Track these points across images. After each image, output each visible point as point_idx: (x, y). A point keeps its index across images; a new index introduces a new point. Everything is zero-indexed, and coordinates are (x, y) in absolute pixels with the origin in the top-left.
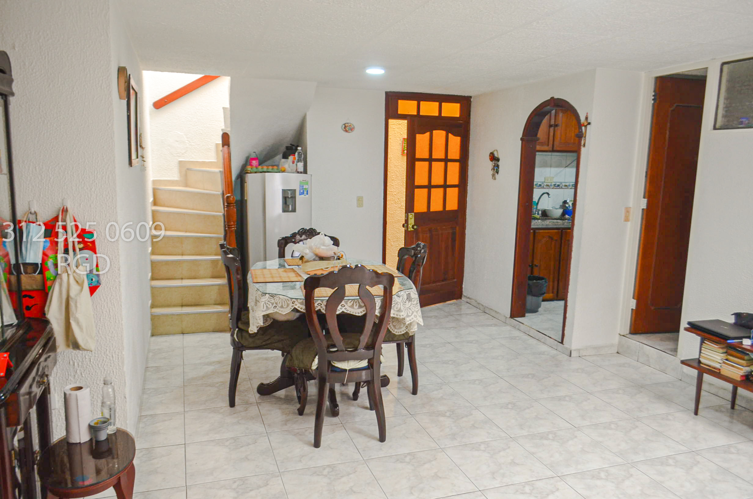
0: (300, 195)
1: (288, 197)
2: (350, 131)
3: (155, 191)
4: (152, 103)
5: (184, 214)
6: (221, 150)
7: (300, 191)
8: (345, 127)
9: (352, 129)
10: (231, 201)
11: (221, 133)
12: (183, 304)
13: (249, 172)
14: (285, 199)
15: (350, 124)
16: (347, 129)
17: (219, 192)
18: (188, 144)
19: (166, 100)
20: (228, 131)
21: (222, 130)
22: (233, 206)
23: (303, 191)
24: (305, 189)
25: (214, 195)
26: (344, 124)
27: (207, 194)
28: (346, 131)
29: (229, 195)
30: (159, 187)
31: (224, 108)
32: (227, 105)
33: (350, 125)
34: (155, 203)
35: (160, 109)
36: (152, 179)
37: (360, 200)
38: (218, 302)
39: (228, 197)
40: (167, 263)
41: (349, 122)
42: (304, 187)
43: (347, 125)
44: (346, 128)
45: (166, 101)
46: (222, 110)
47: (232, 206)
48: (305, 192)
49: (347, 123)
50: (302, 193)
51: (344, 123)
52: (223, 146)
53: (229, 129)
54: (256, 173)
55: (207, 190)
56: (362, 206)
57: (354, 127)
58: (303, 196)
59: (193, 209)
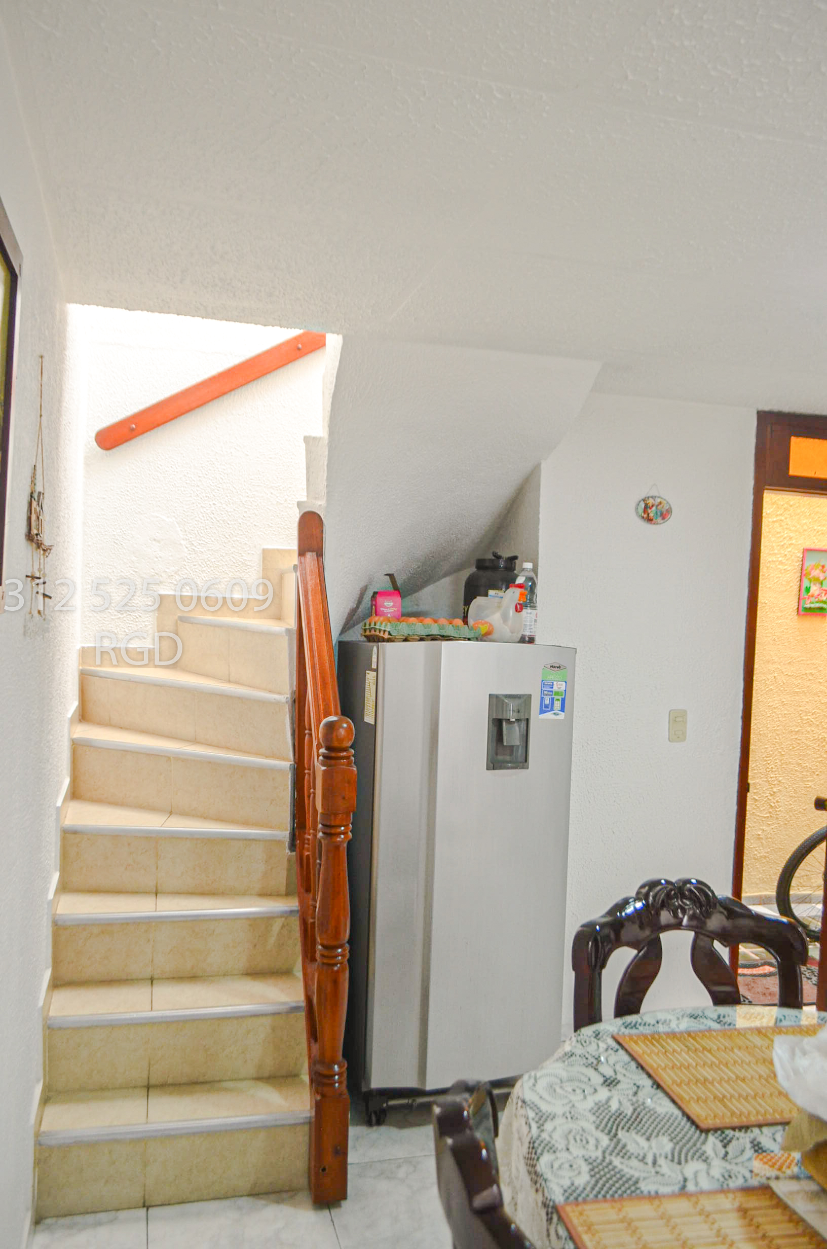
0: (542, 712)
1: (508, 721)
2: (659, 520)
3: (84, 678)
4: (93, 435)
5: (167, 758)
6: (295, 567)
7: (542, 699)
8: (646, 507)
9: (664, 515)
10: (341, 741)
11: (296, 516)
12: (152, 1082)
13: (386, 636)
14: (498, 725)
15: (658, 500)
16: (651, 515)
17: (280, 693)
18: (186, 550)
19: (134, 426)
20: (319, 505)
21: (299, 504)
22: (348, 758)
23: (553, 699)
24: (557, 693)
25: (262, 703)
26: (644, 500)
27: (241, 699)
28: (649, 520)
29: (333, 718)
30: (99, 669)
31: (307, 439)
32: (320, 430)
33: (660, 503)
34: (84, 715)
35: (114, 450)
36: (78, 646)
37: (678, 720)
38: (266, 1074)
39: (331, 726)
40: (107, 927)
41: (656, 494)
42: (555, 688)
43: (651, 501)
44: (649, 511)
45: (133, 430)
46: (303, 445)
47: (343, 758)
48: (557, 705)
49: (653, 497)
50: (547, 707)
51: (643, 497)
52: (302, 553)
53: (322, 502)
54: (406, 640)
55: (237, 683)
56: (684, 739)
57: (670, 508)
58: (549, 716)
59: (195, 741)
